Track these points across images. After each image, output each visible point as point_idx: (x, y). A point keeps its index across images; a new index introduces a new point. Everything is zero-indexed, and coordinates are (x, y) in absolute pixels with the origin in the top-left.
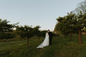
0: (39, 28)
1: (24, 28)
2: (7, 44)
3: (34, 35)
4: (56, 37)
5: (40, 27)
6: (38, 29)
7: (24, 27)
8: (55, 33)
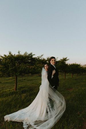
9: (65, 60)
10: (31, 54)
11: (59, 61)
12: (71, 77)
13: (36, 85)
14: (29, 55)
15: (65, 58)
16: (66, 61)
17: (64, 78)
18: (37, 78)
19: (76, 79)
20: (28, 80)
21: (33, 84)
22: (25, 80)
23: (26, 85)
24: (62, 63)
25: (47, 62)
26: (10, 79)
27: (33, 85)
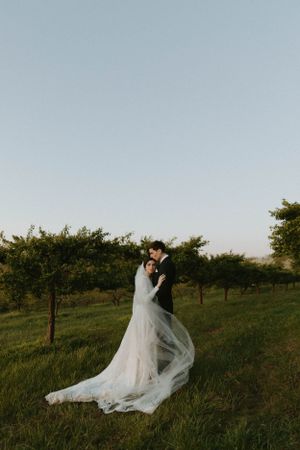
0: (202, 248)
1: (139, 249)
2: (65, 315)
3: (180, 278)
4: (294, 288)
5: (202, 240)
6: (197, 252)
7: (139, 244)
8: (287, 264)
9: (196, 243)
10: (99, 231)
11: (178, 248)
12: (221, 299)
13: (111, 328)
14: (94, 235)
15: (196, 237)
16: (199, 246)
17: (198, 302)
18: (108, 309)
19: (234, 304)
20: (78, 317)
21: (97, 325)
22: (69, 317)
23: (76, 330)
24: (186, 253)
25: (142, 252)
26: (11, 317)
27: (99, 328)
